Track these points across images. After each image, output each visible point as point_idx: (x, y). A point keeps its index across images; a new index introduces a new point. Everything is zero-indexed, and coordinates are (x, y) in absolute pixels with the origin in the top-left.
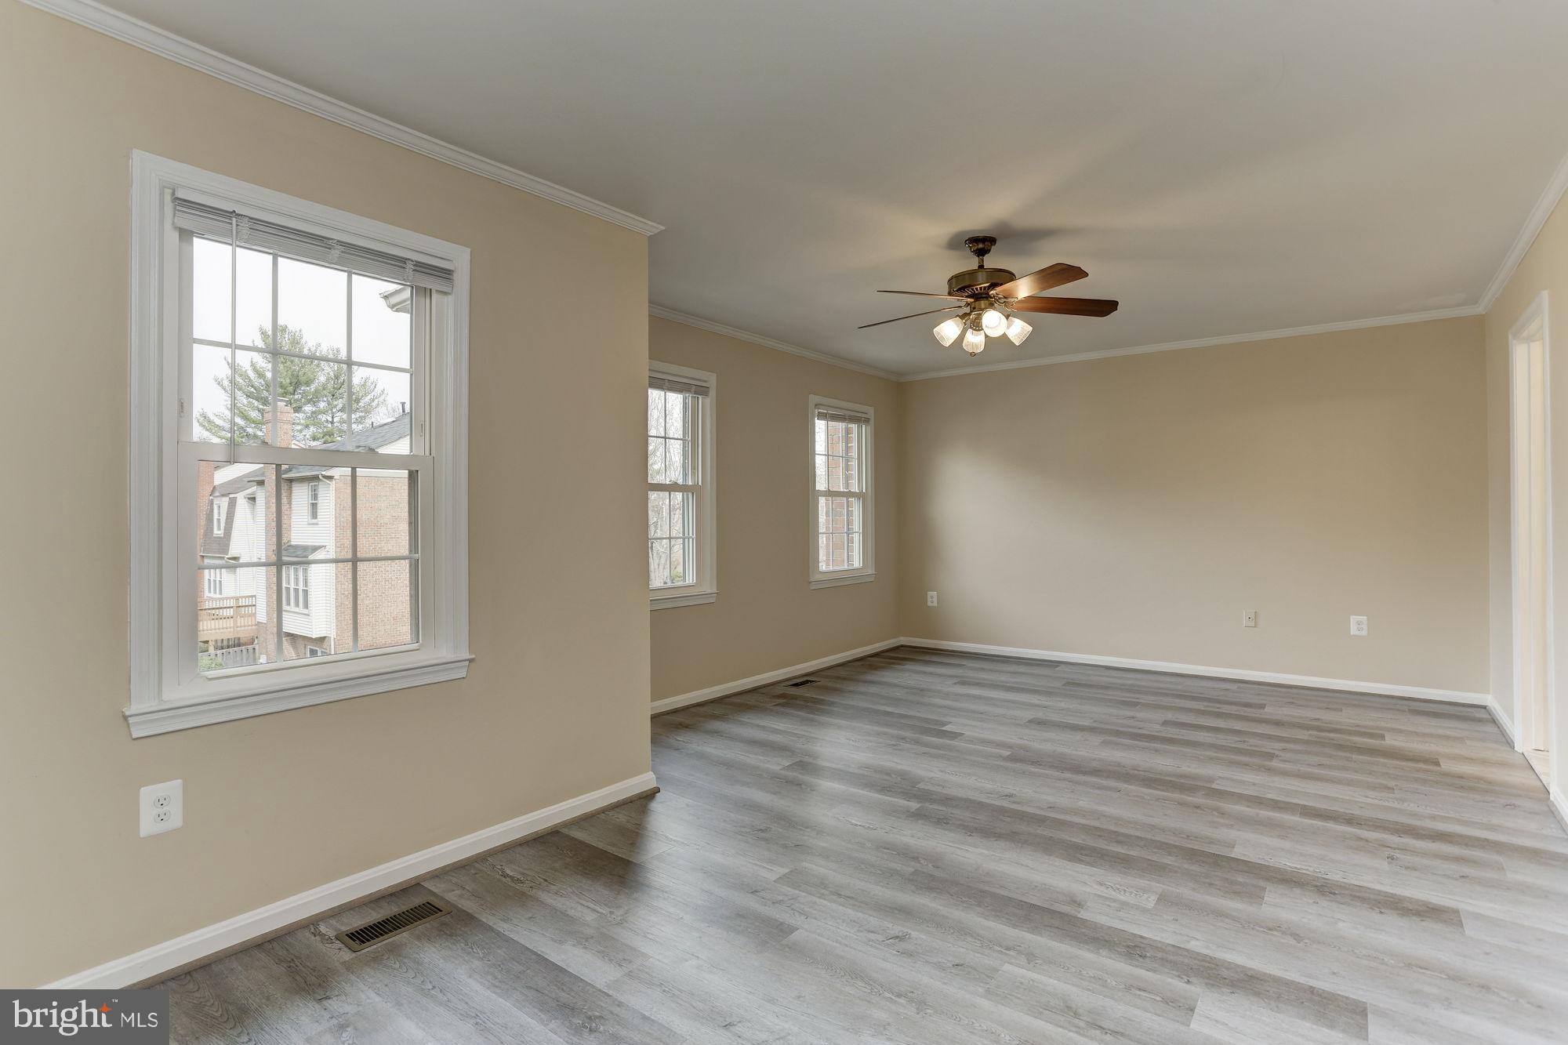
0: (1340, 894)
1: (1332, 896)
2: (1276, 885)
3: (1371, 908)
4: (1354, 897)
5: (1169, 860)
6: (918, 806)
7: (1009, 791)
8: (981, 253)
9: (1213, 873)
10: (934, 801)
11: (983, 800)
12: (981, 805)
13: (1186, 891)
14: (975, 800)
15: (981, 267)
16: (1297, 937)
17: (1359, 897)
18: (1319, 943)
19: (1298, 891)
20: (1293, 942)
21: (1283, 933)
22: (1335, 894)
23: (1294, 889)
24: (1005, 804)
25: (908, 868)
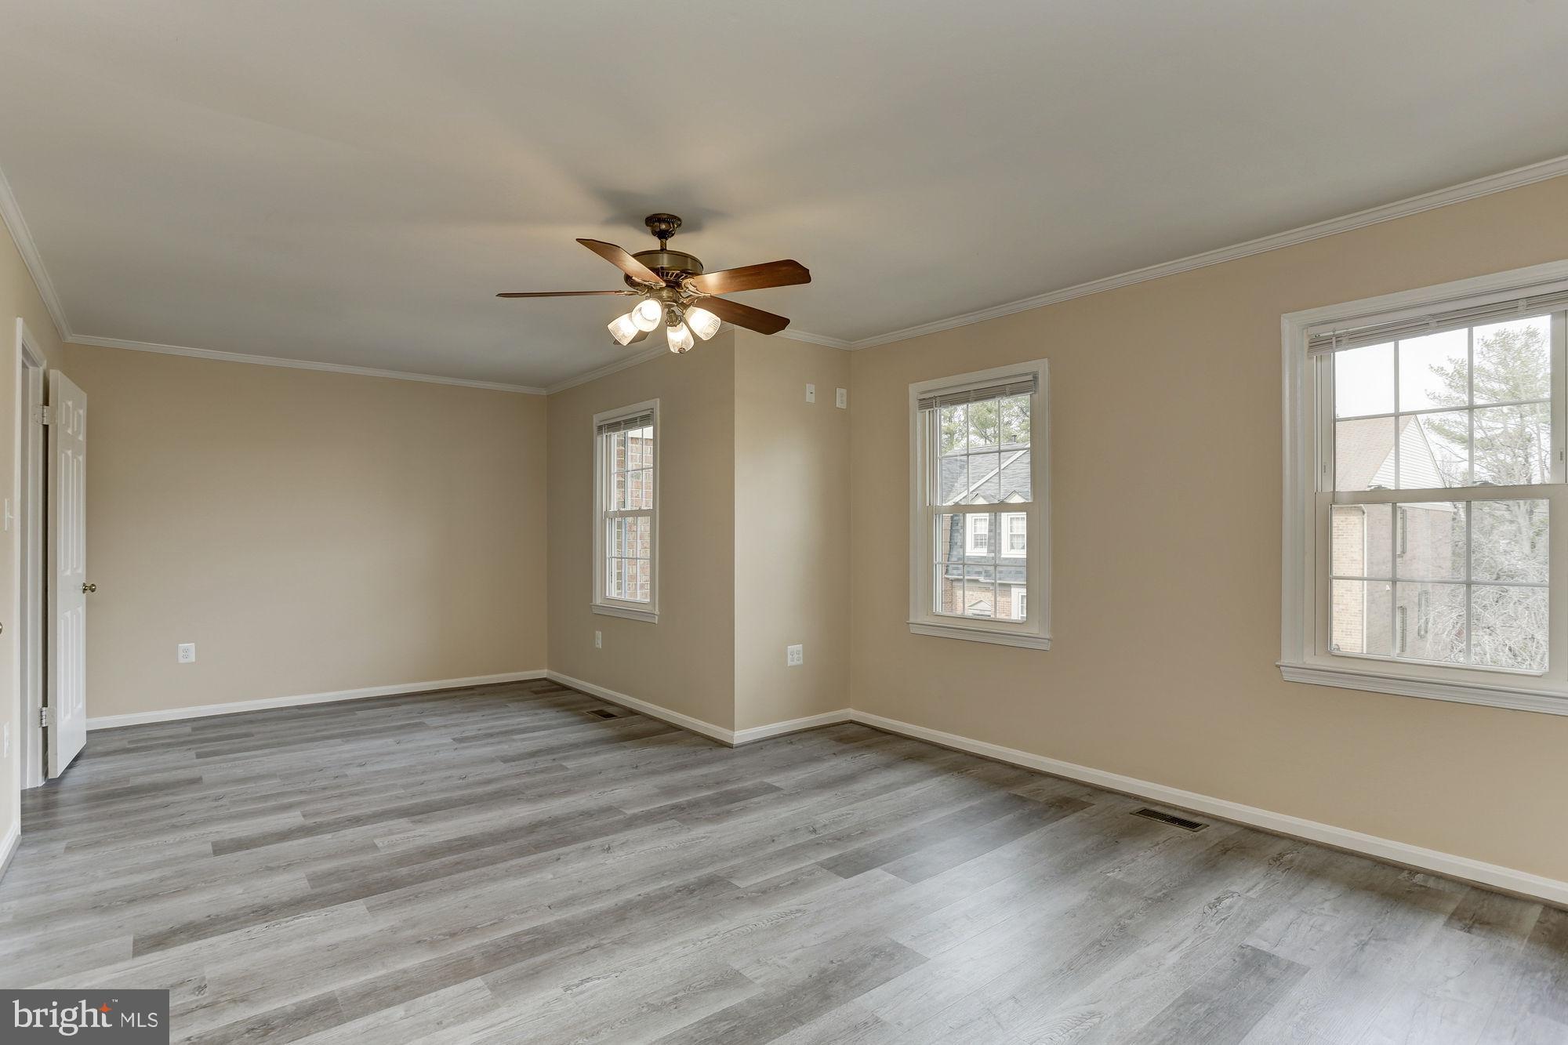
0: (248, 914)
1: (254, 909)
2: (306, 894)
3: (218, 916)
4: (235, 918)
5: (404, 871)
8: (663, 235)
9: (361, 879)
13: (367, 858)
15: (663, 249)
16: (271, 869)
17: (231, 920)
18: (252, 873)
19: (285, 899)
20: (269, 865)
21: (279, 867)
22: (253, 912)
23: (288, 899)
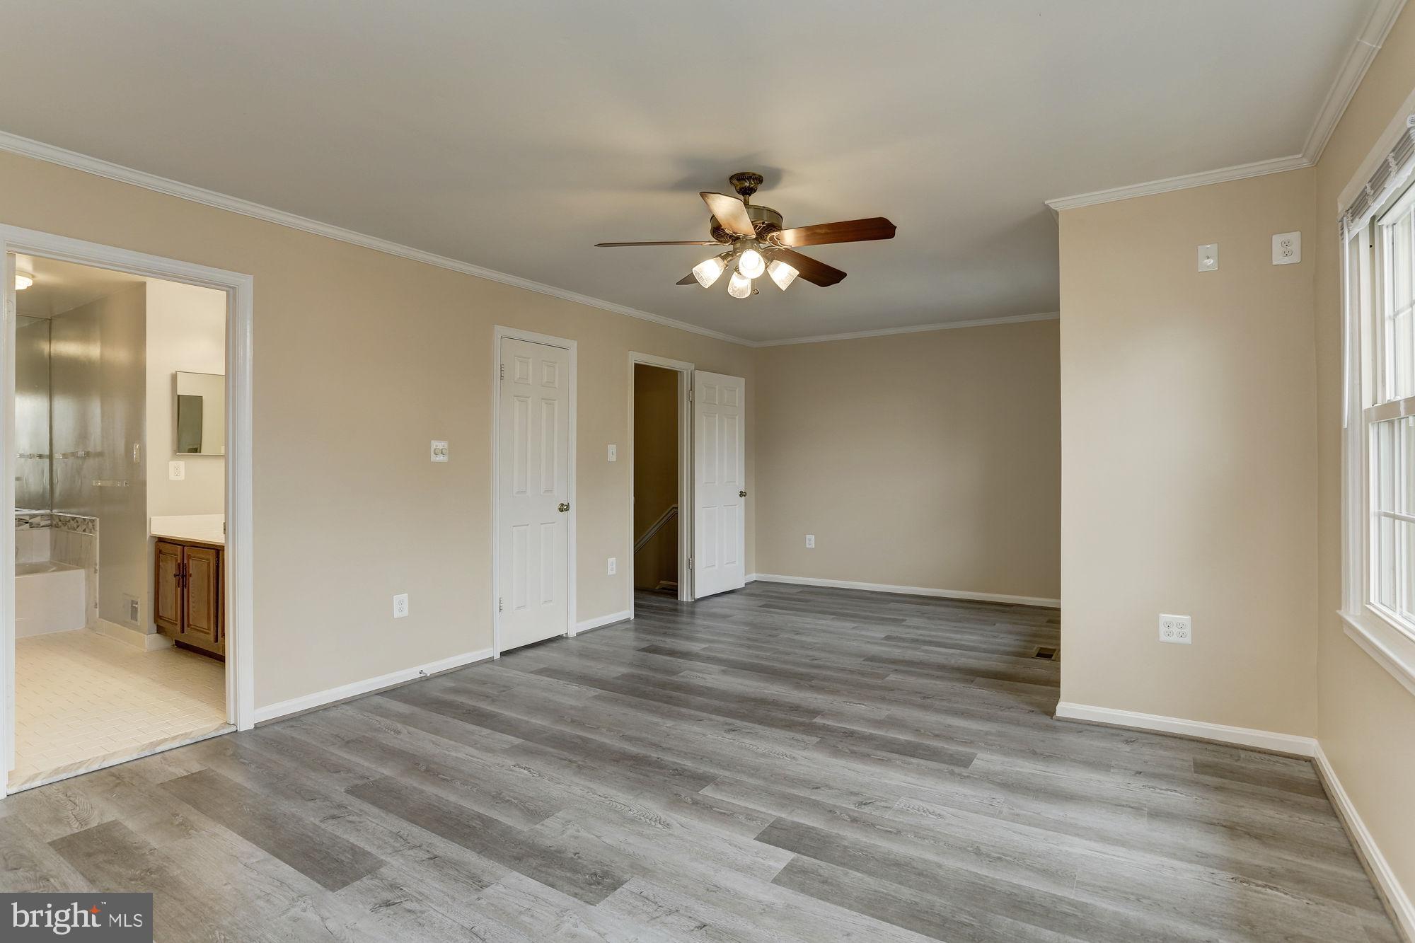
6: (815, 720)
7: (730, 736)
8: (746, 192)
10: (801, 724)
11: (756, 726)
12: (761, 722)
14: (764, 725)
24: (738, 723)
25: (814, 682)
